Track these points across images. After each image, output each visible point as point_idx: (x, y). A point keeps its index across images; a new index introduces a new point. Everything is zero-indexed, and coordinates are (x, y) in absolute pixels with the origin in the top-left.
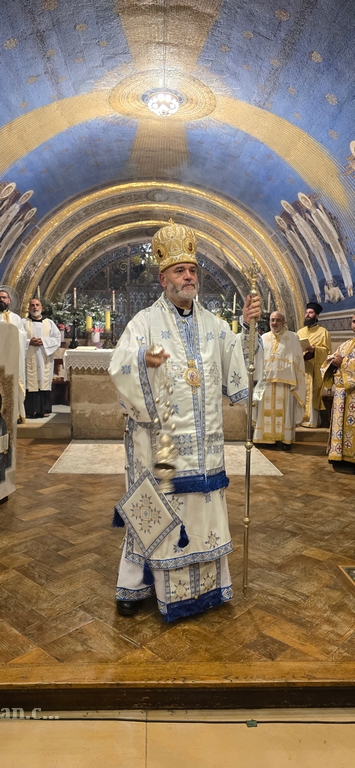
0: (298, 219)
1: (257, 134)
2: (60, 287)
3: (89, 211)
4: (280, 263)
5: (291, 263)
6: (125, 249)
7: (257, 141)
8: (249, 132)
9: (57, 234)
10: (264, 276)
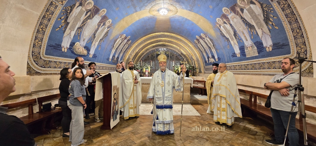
0: (201, 41)
1: (189, 18)
2: (138, 61)
3: (145, 41)
4: (196, 52)
5: (199, 52)
6: (155, 50)
7: (189, 20)
8: (187, 18)
9: (137, 47)
10: (192, 56)
